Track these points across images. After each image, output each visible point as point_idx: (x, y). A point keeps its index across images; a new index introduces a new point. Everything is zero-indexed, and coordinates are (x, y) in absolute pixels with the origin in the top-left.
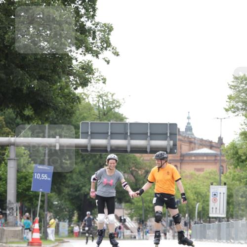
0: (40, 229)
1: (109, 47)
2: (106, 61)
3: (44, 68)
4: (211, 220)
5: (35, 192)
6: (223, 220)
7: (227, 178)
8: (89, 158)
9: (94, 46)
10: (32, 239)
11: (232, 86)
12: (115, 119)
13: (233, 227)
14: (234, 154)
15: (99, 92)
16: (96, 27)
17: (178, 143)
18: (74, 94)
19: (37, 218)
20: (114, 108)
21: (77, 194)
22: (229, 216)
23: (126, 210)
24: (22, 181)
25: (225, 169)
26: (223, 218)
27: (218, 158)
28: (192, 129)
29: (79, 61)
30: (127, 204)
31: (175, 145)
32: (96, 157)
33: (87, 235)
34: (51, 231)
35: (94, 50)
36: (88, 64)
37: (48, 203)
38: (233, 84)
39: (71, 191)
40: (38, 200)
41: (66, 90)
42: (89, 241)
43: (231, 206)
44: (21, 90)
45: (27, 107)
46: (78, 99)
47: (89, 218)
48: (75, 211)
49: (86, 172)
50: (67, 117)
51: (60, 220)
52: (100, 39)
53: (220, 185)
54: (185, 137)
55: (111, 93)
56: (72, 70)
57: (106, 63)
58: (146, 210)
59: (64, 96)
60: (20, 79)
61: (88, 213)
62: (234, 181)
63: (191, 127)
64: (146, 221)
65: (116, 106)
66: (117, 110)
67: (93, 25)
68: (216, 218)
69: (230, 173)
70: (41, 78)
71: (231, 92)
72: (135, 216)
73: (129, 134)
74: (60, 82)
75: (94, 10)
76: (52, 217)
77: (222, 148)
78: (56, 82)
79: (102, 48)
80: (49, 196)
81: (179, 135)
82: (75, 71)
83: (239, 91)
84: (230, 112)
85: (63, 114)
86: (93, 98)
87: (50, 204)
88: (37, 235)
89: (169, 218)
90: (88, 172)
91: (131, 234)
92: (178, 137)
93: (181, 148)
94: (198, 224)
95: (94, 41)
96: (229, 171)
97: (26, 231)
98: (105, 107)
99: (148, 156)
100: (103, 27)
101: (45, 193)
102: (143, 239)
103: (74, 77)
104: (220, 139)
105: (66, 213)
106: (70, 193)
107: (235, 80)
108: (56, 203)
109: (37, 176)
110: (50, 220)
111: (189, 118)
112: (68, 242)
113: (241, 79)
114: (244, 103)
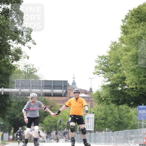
1: (31, 40)
2: (29, 47)
6: (92, 132)
7: (94, 110)
9: (22, 39)
11: (97, 61)
13: (98, 136)
14: (98, 97)
15: (25, 64)
16: (23, 29)
17: (68, 91)
18: (12, 65)
20: (33, 72)
21: (13, 118)
22: (95, 130)
23: (40, 127)
25: (93, 105)
26: (92, 131)
27: (90, 99)
28: (75, 84)
29: (14, 47)
30: (41, 124)
31: (66, 92)
35: (23, 42)
36: (19, 49)
38: (98, 60)
39: (10, 117)
41: (7, 63)
42: (20, 143)
43: (96, 125)
46: (14, 68)
47: (20, 131)
48: (12, 128)
49: (18, 107)
50: (7, 77)
51: (4, 132)
52: (25, 36)
53: (91, 113)
54: (72, 88)
55: (32, 65)
56: (10, 52)
57: (29, 48)
58: (51, 127)
59: (6, 66)
61: (20, 128)
62: (98, 112)
63: (75, 82)
64: (51, 133)
65: (35, 71)
66: (35, 74)
68: (88, 131)
69: (96, 107)
71: (97, 64)
72: (45, 130)
74: (3, 59)
77: (92, 94)
79: (27, 41)
81: (69, 87)
82: (12, 53)
83: (101, 64)
84: (96, 75)
85: (6, 76)
86: (22, 67)
89: (63, 131)
91: (42, 139)
92: (68, 88)
93: (70, 93)
94: (79, 134)
95: (22, 37)
96: (95, 106)
98: (28, 72)
99: (52, 98)
100: (27, 29)
102: (49, 142)
103: (11, 56)
104: (91, 89)
105: (7, 128)
106: (9, 118)
107: (99, 58)
108: (2, 123)
111: (74, 78)
112: (8, 144)
113: (102, 57)
114: (103, 70)
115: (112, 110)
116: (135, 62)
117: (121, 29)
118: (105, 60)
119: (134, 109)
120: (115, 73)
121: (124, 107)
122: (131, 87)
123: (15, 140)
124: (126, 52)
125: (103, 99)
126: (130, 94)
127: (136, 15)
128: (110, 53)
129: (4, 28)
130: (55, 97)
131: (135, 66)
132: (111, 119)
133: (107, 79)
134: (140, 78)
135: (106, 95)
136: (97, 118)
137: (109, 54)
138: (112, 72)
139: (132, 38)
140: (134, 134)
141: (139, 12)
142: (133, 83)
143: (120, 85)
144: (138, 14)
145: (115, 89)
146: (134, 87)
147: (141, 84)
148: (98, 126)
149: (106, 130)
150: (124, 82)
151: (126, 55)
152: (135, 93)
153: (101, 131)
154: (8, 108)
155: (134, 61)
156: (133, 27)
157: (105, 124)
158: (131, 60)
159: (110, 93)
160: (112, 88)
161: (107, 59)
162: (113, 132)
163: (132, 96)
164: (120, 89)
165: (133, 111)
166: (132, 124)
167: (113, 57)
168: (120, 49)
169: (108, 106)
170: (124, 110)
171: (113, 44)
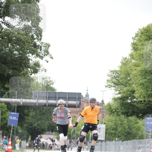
0: (12, 144)
1: (48, 54)
2: (46, 61)
3: (16, 64)
4: (98, 141)
5: (10, 126)
7: (105, 120)
8: (37, 109)
9: (40, 53)
10: (8, 149)
12: (50, 90)
13: (108, 145)
14: (109, 109)
15: (43, 77)
16: (42, 44)
17: (82, 103)
19: (10, 139)
20: (50, 85)
21: (31, 127)
22: (106, 139)
23: (55, 136)
24: (3, 120)
26: (103, 140)
27: (102, 111)
28: (89, 96)
29: (33, 61)
30: (56, 133)
31: (80, 103)
32: (40, 109)
33: (35, 148)
34: (17, 145)
35: (41, 56)
36: (37, 62)
37: (16, 131)
38: (110, 74)
39: (28, 125)
40: (11, 130)
41: (26, 75)
43: (107, 135)
44: (4, 75)
45: (7, 83)
47: (38, 139)
48: (30, 136)
49: (35, 116)
51: (22, 140)
52: (43, 51)
53: (102, 124)
54: (85, 100)
55: (49, 77)
56: (29, 65)
57: (46, 62)
60: (3, 70)
61: (39, 136)
62: (109, 122)
65: (51, 84)
66: (51, 86)
67: (41, 43)
68: (100, 140)
69: (107, 118)
70: (14, 69)
71: (109, 78)
73: (57, 98)
74: (23, 71)
75: (41, 36)
76: (18, 138)
77: (103, 105)
78: (21, 71)
79: (45, 55)
80: (16, 128)
81: (83, 98)
82: (31, 66)
83: (112, 78)
84: (108, 88)
86: (40, 79)
87: (17, 132)
88: (10, 147)
90: (37, 116)
91: (57, 147)
92: (82, 100)
93: (83, 105)
96: (106, 117)
97: (5, 145)
98: (46, 84)
100: (45, 44)
101: (15, 126)
103: (30, 68)
104: (103, 101)
105: (25, 136)
107: (110, 72)
108: (20, 131)
109: (11, 118)
110: (17, 140)
111: (87, 90)
112: (26, 151)
113: (113, 72)
114: (114, 83)
115: (122, 121)
116: (144, 76)
117: (132, 46)
118: (116, 74)
119: (142, 121)
120: (125, 86)
121: (133, 118)
122: (139, 99)
123: (32, 147)
124: (136, 67)
125: (114, 111)
126: (138, 106)
127: (145, 33)
128: (121, 67)
129: (24, 43)
130: (70, 108)
131: (144, 80)
132: (121, 130)
133: (118, 92)
134: (148, 91)
135: (116, 107)
136: (107, 128)
137: (120, 69)
138: (123, 86)
139: (141, 55)
140: (142, 144)
141: (148, 30)
142: (141, 97)
143: (130, 98)
144: (147, 33)
145: (124, 102)
146: (142, 100)
147: (148, 98)
148: (109, 135)
149: (116, 140)
150: (133, 95)
151: (136, 70)
152: (144, 106)
153: (111, 140)
154: (26, 118)
155: (142, 75)
156: (142, 44)
157: (115, 134)
158: (140, 75)
159: (120, 105)
160: (122, 101)
161: (118, 73)
162: (122, 142)
163: (140, 108)
164: (129, 101)
165: (140, 122)
166: (140, 134)
167: (123, 71)
168: (130, 64)
169: (118, 117)
170: (133, 122)
171: (124, 60)
